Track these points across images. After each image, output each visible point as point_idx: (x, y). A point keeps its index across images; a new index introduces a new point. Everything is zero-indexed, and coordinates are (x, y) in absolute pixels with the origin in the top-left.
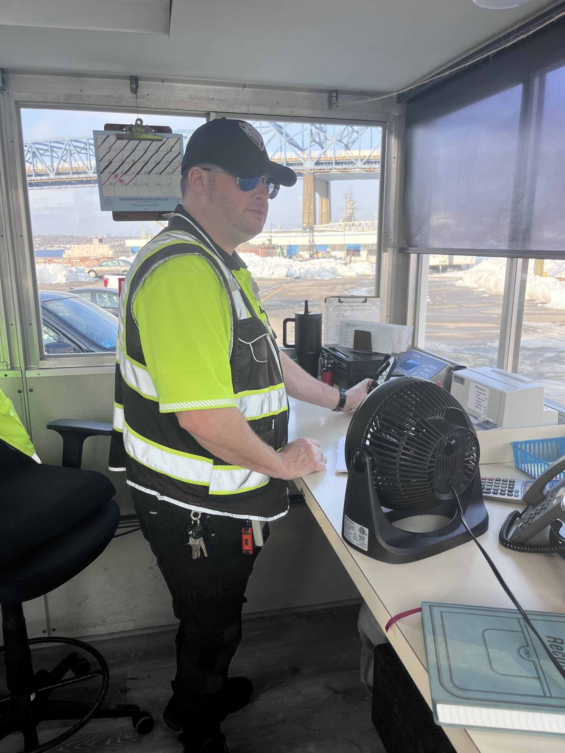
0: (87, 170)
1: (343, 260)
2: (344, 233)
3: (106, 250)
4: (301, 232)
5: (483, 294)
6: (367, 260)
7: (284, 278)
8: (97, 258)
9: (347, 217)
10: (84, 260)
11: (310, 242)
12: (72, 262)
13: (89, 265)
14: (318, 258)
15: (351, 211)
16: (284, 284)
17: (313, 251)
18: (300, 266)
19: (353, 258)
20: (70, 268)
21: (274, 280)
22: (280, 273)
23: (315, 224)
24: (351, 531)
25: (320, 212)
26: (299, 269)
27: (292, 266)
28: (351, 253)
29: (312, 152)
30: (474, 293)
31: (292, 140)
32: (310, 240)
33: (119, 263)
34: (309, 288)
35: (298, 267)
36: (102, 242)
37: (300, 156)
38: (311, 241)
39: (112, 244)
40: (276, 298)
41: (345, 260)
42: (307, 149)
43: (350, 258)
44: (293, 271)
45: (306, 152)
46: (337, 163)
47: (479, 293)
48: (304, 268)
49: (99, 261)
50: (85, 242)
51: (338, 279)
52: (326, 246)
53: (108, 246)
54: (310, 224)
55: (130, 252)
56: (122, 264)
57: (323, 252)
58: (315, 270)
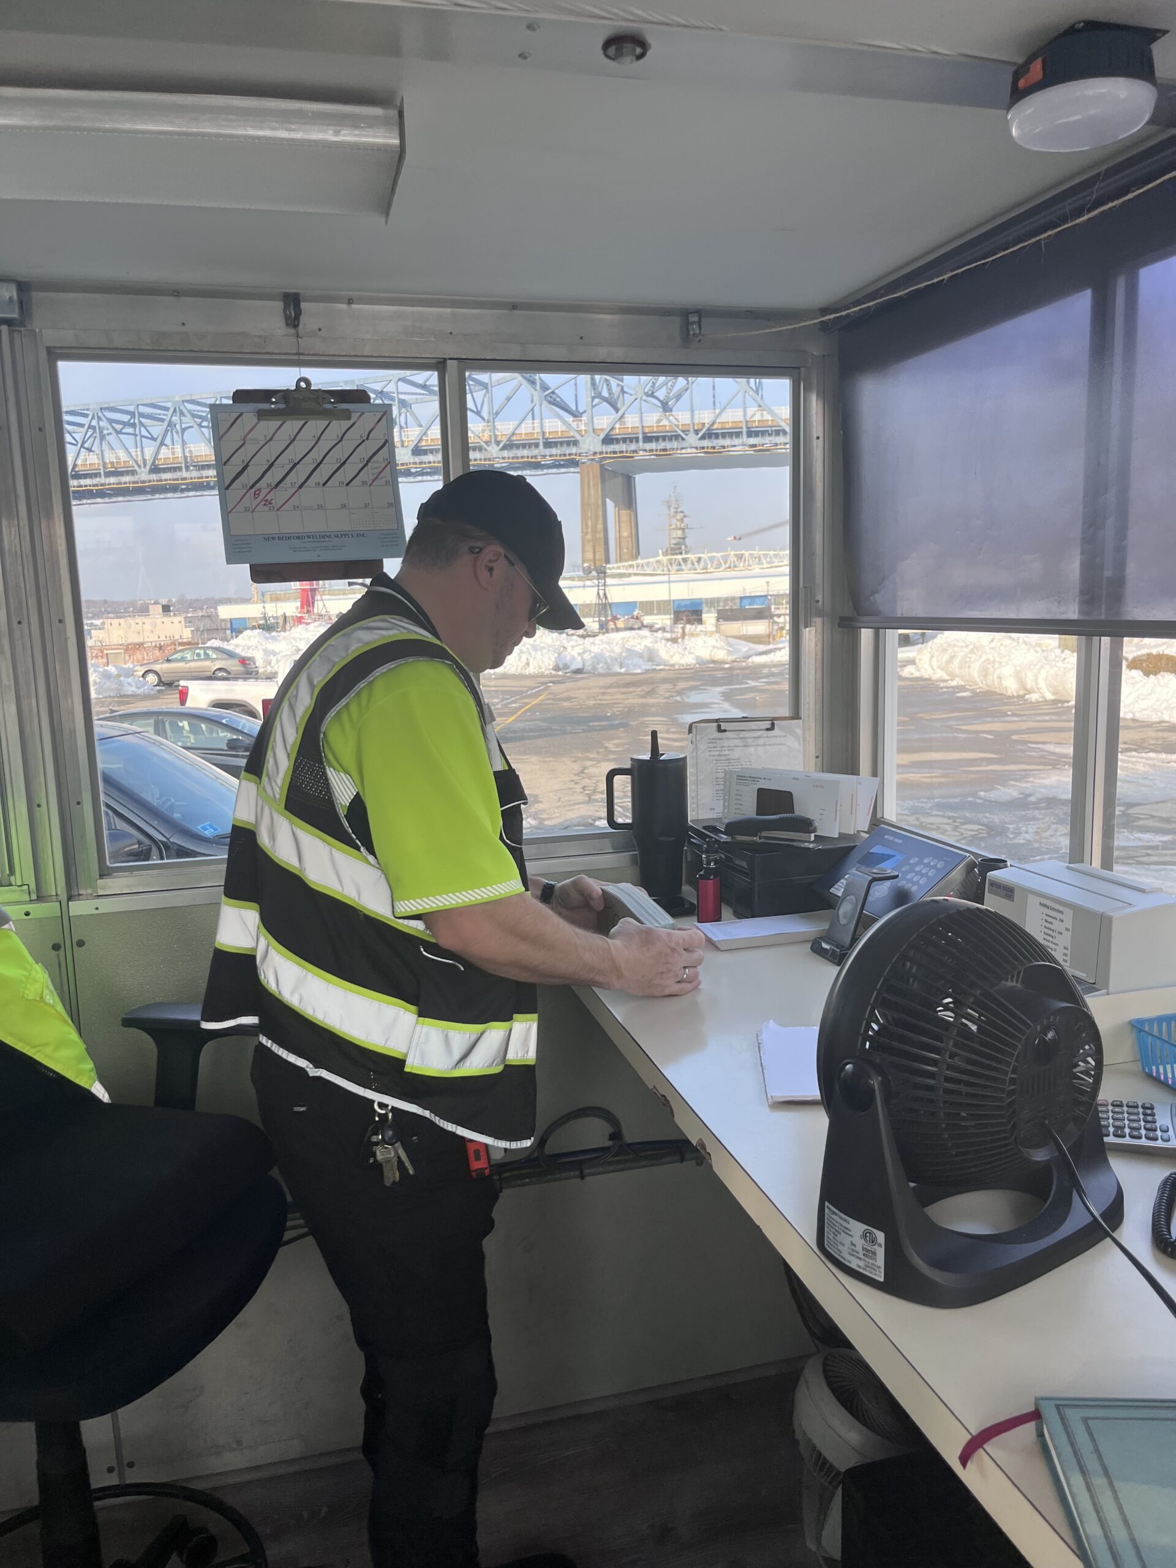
0: (136, 468)
1: (668, 632)
2: (669, 578)
3: (176, 628)
4: (580, 579)
5: (958, 692)
6: (716, 632)
7: (551, 673)
8: (160, 644)
9: (672, 546)
10: (132, 649)
11: (599, 598)
12: (107, 654)
13: (143, 659)
14: (618, 630)
15: (679, 533)
16: (551, 684)
17: (606, 616)
18: (582, 647)
19: (688, 626)
20: (106, 668)
21: (530, 677)
22: (543, 662)
23: (608, 561)
24: (844, 1237)
25: (616, 538)
26: (579, 654)
27: (565, 648)
28: (684, 618)
29: (595, 418)
30: (940, 691)
31: (554, 396)
32: (598, 594)
33: (208, 655)
34: (602, 690)
35: (578, 650)
36: (169, 611)
37: (573, 428)
38: (602, 595)
39: (189, 615)
40: (538, 714)
41: (672, 632)
42: (585, 412)
43: (683, 629)
44: (568, 658)
45: (584, 418)
46: (648, 439)
47: (952, 690)
48: (590, 651)
49: (164, 652)
50: (133, 612)
51: (660, 670)
52: (632, 605)
53: (181, 618)
54: (598, 563)
55: (228, 629)
56: (214, 656)
57: (626, 617)
58: (612, 654)
